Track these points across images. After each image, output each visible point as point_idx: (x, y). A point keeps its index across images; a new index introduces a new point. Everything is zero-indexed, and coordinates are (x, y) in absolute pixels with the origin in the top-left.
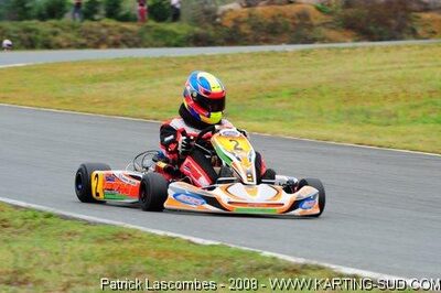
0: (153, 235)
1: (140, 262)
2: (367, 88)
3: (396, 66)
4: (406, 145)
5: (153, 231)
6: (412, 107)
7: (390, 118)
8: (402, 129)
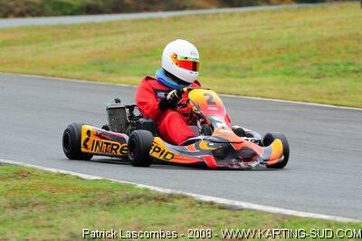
0: (48, 172)
1: (36, 195)
2: (227, 47)
3: (250, 28)
4: (259, 94)
5: (48, 169)
6: (264, 62)
7: (246, 72)
8: (256, 80)
